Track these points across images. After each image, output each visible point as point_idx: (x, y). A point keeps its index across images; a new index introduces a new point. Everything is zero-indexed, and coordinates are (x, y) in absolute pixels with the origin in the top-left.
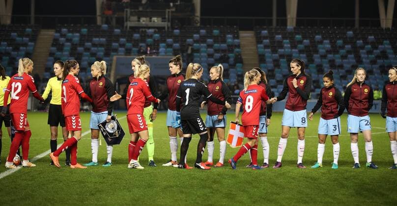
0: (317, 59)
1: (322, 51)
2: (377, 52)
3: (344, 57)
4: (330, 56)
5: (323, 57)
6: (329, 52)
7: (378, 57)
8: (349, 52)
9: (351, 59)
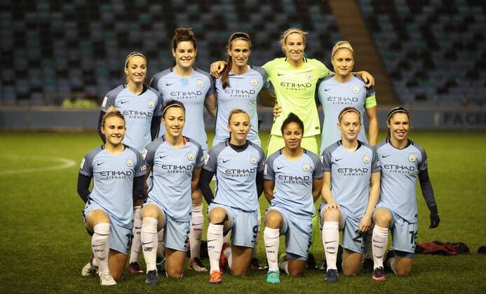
0: (96, 31)
1: (107, 16)
2: (207, 17)
3: (146, 27)
4: (121, 26)
5: (109, 27)
6: (119, 18)
7: (209, 27)
8: (156, 18)
9: (160, 31)
